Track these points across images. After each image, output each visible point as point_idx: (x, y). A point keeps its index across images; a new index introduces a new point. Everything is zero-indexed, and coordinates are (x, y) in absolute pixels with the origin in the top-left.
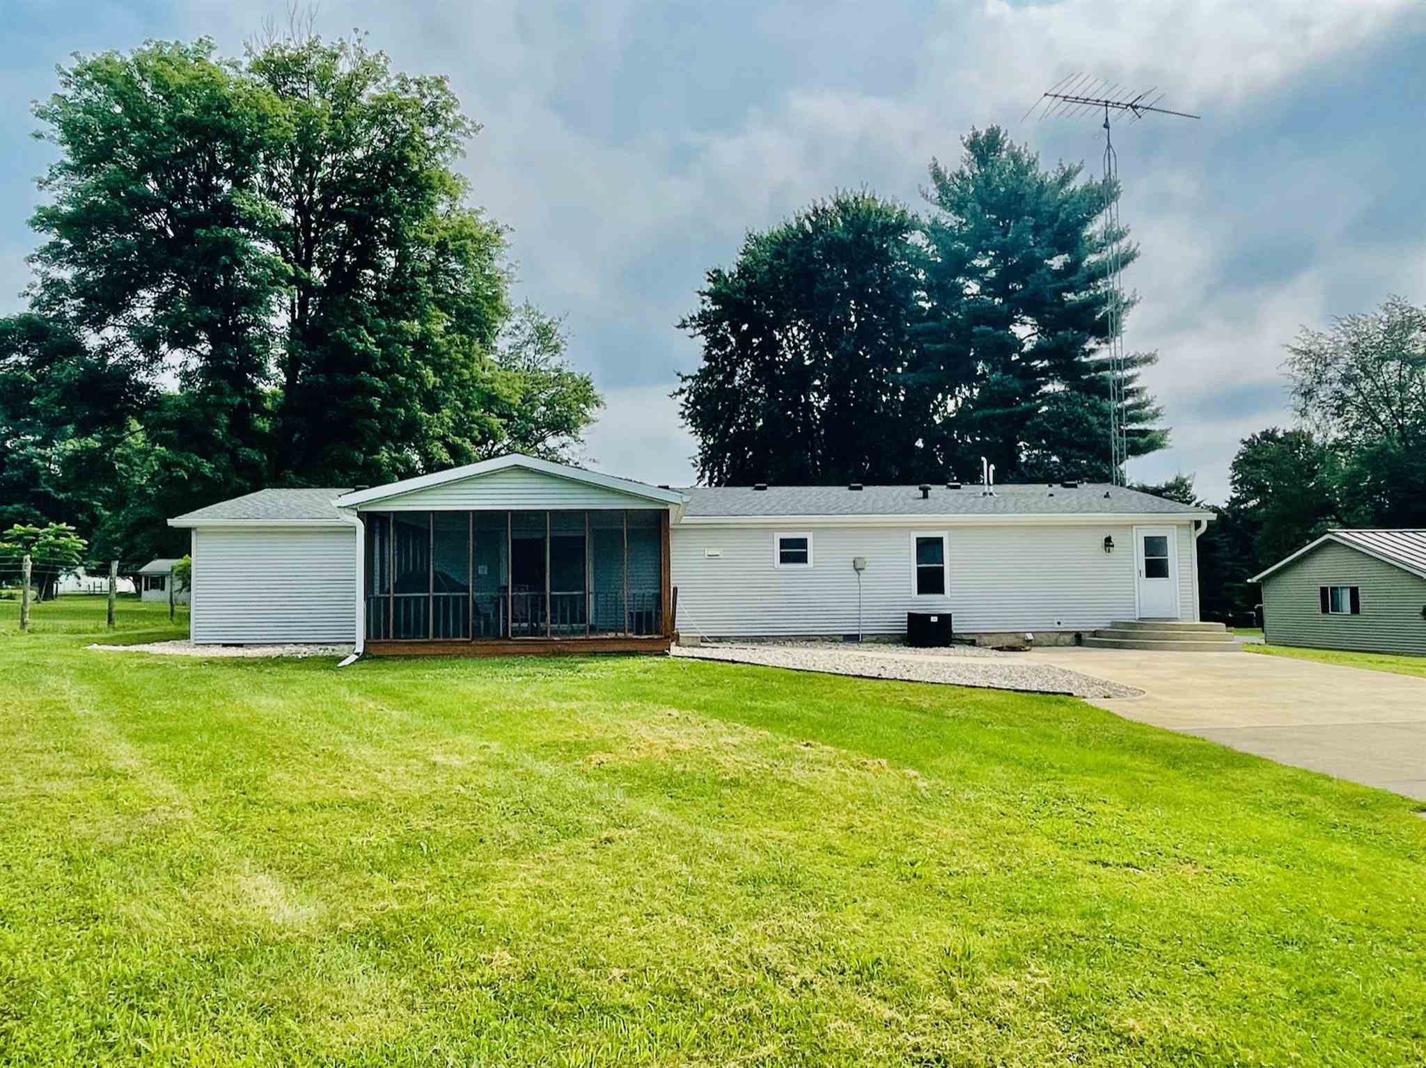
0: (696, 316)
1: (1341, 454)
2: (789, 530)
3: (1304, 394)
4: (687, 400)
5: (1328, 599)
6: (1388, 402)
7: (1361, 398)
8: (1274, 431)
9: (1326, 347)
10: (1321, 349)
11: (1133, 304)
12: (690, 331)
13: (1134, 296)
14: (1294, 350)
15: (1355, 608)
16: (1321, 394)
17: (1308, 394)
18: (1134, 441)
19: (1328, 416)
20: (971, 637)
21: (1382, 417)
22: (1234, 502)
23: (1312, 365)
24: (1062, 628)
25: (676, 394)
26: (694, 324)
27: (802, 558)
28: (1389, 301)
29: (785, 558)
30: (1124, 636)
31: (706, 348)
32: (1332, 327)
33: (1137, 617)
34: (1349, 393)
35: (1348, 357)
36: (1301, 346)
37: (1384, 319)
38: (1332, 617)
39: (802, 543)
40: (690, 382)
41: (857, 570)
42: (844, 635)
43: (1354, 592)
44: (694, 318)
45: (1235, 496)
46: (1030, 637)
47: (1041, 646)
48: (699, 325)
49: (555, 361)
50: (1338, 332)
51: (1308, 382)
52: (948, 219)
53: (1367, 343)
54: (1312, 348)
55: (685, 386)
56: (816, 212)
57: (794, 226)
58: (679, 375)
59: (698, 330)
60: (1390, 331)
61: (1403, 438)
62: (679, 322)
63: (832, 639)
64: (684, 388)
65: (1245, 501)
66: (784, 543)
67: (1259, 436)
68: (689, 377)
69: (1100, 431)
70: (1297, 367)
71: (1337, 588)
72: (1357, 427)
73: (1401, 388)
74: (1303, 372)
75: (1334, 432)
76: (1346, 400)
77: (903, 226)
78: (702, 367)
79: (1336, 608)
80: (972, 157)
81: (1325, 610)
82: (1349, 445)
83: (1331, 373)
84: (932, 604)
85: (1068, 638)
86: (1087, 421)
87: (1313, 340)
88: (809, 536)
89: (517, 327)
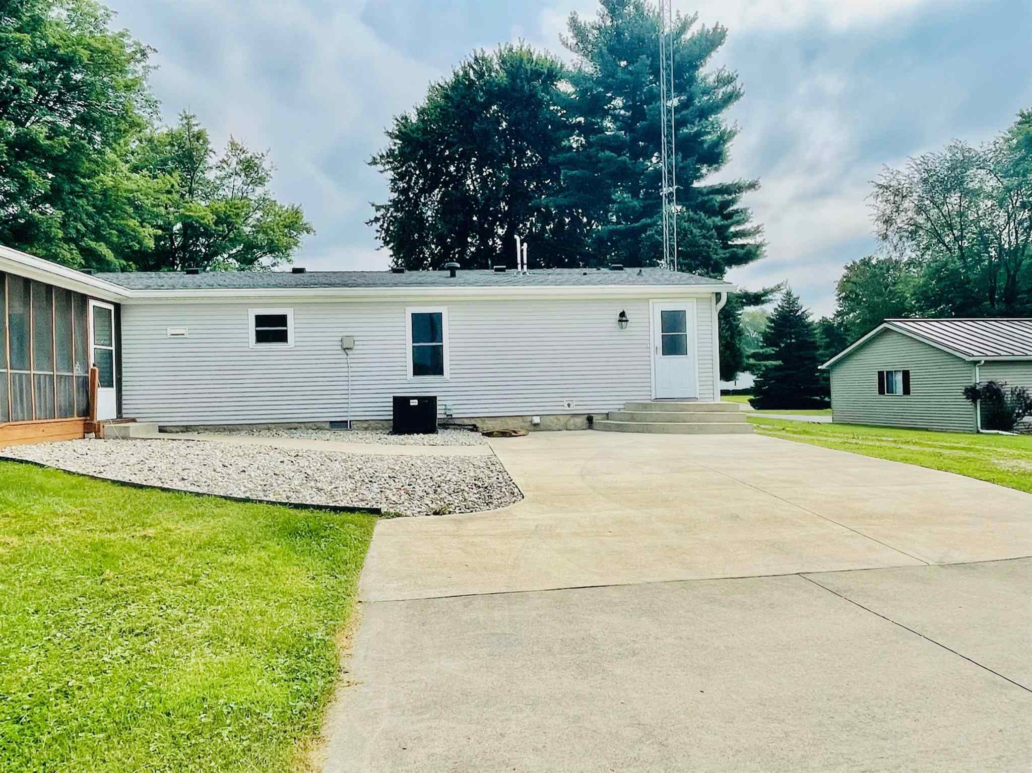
0: (385, 154)
1: (914, 270)
2: (265, 305)
3: (886, 222)
4: (381, 226)
5: (884, 382)
6: (951, 227)
7: (929, 224)
8: (870, 259)
9: (903, 182)
10: (899, 184)
11: (735, 133)
12: (380, 167)
13: (736, 126)
14: (878, 185)
15: (907, 391)
16: (899, 221)
17: (888, 221)
18: (734, 251)
19: (904, 239)
20: (473, 422)
21: (947, 240)
22: (839, 314)
23: (892, 198)
24: (575, 409)
25: (371, 221)
26: (383, 161)
27: (282, 337)
28: (953, 144)
29: (261, 337)
30: (632, 418)
31: (392, 181)
32: (908, 166)
33: (653, 397)
34: (921, 220)
35: (919, 190)
36: (883, 182)
37: (948, 158)
38: (886, 398)
39: (282, 320)
40: (383, 211)
41: (344, 349)
42: (331, 422)
43: (906, 375)
44: (383, 156)
45: (839, 309)
46: (537, 420)
47: (549, 430)
48: (388, 162)
49: (259, 190)
50: (912, 169)
51: (888, 212)
52: (589, 68)
53: (935, 178)
54: (892, 184)
55: (379, 214)
56: (476, 59)
57: (461, 73)
58: (373, 205)
59: (387, 167)
60: (952, 168)
61: (962, 257)
62: (370, 160)
63: (317, 427)
64: (379, 216)
65: (848, 314)
66: (261, 320)
67: (858, 262)
68: (382, 207)
69: (703, 242)
70: (880, 199)
71: (892, 372)
72: (927, 248)
73: (961, 215)
74: (885, 203)
75: (910, 254)
76: (918, 227)
77: (552, 76)
78: (392, 198)
79: (890, 391)
80: (606, 12)
81: (881, 392)
82: (920, 263)
83: (906, 204)
84: (427, 385)
85: (581, 421)
86: (692, 232)
87: (892, 176)
88: (289, 312)
89: (224, 161)
